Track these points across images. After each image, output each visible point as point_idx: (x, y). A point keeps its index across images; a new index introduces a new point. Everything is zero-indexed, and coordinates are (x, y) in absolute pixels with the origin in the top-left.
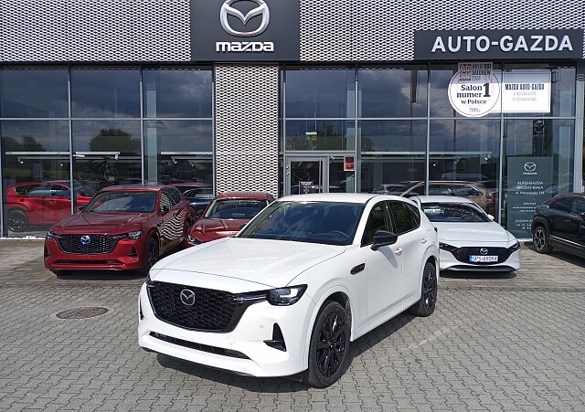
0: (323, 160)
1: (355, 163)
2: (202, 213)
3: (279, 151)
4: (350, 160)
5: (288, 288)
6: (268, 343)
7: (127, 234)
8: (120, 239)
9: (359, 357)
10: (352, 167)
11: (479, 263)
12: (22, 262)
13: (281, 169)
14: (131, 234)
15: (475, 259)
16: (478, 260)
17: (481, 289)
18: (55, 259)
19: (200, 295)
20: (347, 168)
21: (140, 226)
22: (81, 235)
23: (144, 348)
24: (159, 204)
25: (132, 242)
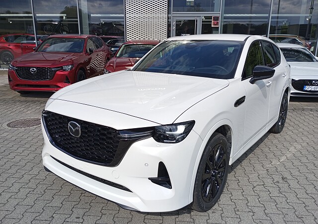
0: (198, 19)
1: (219, 22)
2: (115, 54)
3: (168, 13)
4: (216, 19)
5: (175, 125)
6: (153, 180)
7: (62, 67)
8: (57, 71)
9: (233, 173)
10: (217, 24)
11: (310, 91)
12: (3, 85)
13: (169, 26)
14: (65, 67)
15: (308, 88)
16: (309, 89)
17: (311, 110)
18: (15, 84)
19: (86, 128)
20: (214, 24)
21: (72, 62)
22: (30, 68)
23: (45, 168)
24: (86, 47)
25: (66, 73)
